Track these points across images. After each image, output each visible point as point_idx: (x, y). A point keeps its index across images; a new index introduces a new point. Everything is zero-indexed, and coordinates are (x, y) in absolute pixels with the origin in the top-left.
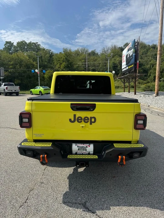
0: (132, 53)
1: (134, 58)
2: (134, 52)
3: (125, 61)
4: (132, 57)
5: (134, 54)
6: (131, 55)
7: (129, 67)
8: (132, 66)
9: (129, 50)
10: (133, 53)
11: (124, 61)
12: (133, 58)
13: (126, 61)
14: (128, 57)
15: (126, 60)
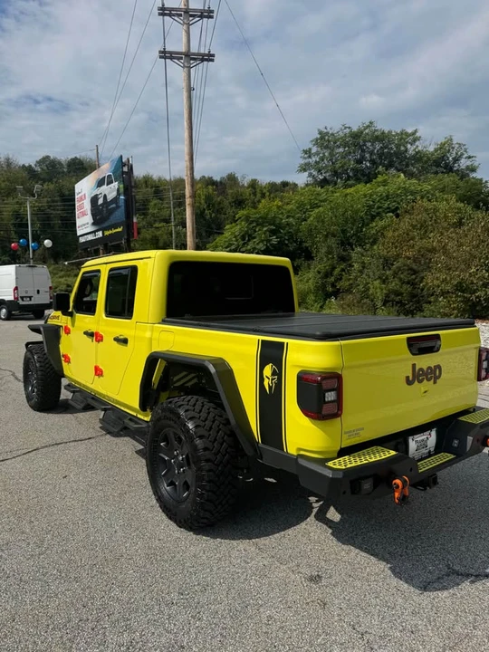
0: (114, 194)
1: (123, 208)
2: (122, 190)
3: (89, 212)
4: (114, 205)
5: (122, 197)
6: (110, 198)
7: (107, 233)
8: (120, 230)
9: (100, 183)
10: (119, 194)
11: (84, 214)
12: (118, 207)
13: (94, 215)
14: (101, 201)
15: (92, 211)
